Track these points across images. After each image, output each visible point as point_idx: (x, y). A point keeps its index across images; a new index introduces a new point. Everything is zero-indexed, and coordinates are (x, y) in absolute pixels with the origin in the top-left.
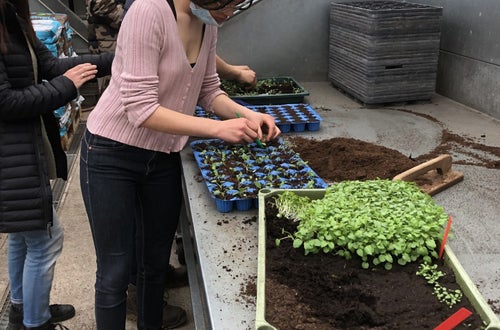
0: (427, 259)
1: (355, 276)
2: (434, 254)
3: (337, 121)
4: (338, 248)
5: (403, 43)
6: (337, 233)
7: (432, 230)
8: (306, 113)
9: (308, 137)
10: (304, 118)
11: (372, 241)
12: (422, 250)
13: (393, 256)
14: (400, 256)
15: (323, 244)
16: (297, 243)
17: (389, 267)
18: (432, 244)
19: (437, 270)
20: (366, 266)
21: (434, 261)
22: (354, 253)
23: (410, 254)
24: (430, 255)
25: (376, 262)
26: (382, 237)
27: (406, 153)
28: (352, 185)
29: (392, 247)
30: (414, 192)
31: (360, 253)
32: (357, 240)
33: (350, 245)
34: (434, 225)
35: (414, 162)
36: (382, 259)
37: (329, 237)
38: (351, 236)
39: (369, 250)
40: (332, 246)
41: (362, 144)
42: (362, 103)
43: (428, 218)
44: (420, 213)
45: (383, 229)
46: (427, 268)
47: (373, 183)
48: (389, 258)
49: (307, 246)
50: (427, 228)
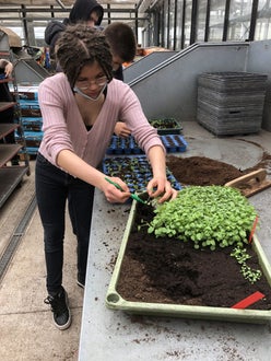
0: (240, 244)
1: (187, 255)
2: (245, 240)
3: (198, 146)
4: (179, 234)
5: (241, 98)
6: (178, 224)
7: (245, 224)
8: (179, 140)
9: (178, 155)
10: (176, 144)
11: (201, 231)
12: (237, 238)
13: (216, 241)
14: (221, 241)
15: (169, 231)
16: (150, 230)
17: (213, 248)
18: (243, 234)
19: (246, 253)
20: (197, 247)
21: (245, 245)
22: (189, 238)
23: (228, 240)
24: (242, 241)
25: (204, 244)
26: (209, 228)
27: (237, 167)
28: (196, 189)
29: (215, 234)
30: (236, 196)
31: (193, 238)
32: (191, 229)
33: (186, 233)
34: (246, 220)
35: (242, 173)
36: (208, 243)
37: (173, 227)
38: (187, 227)
39: (199, 237)
40: (174, 232)
41: (210, 161)
42: (214, 134)
43: (243, 215)
44: (238, 211)
45: (210, 222)
46: (238, 251)
47: (209, 188)
48: (213, 242)
49: (157, 232)
50: (241, 222)
